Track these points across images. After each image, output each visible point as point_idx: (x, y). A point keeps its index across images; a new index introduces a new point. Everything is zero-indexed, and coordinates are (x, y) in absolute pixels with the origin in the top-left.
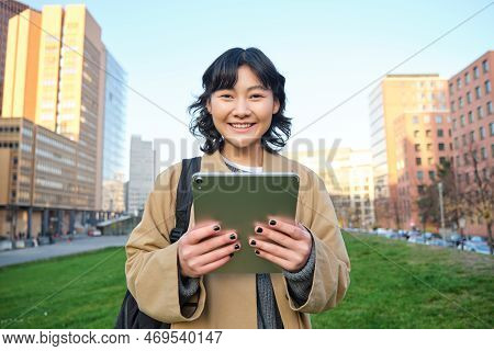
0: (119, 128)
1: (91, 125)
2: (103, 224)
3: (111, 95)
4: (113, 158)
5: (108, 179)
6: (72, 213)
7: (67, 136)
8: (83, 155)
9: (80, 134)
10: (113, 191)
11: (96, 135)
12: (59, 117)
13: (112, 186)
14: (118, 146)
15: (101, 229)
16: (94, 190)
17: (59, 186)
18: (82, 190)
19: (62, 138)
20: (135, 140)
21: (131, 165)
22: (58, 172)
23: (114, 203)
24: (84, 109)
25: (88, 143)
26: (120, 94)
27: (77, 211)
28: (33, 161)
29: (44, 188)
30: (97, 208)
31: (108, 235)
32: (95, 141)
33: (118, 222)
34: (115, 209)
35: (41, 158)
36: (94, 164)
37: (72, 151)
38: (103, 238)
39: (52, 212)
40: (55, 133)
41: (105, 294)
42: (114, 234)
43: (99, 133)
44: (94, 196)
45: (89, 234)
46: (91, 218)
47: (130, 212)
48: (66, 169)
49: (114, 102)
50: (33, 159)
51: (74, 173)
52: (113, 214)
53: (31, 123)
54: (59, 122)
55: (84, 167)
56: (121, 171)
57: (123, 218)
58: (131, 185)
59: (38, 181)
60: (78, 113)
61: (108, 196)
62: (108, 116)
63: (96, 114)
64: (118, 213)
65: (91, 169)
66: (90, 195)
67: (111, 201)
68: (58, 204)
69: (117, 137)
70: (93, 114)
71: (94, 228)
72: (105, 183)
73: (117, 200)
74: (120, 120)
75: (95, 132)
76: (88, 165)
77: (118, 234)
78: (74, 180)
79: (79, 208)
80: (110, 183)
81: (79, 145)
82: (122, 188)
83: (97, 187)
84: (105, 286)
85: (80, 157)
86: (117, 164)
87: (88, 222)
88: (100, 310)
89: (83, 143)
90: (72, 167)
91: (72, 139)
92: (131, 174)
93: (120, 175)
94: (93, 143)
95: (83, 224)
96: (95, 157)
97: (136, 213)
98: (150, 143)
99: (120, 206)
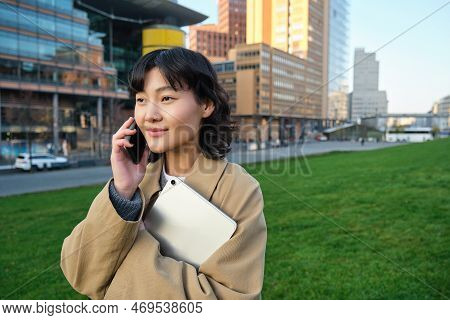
0: (343, 43)
1: (318, 43)
2: (329, 131)
3: (335, 12)
4: (338, 71)
5: (333, 91)
6: (302, 121)
7: (296, 55)
8: (311, 70)
9: (309, 52)
10: (338, 101)
11: (322, 51)
12: (290, 38)
13: (336, 97)
14: (342, 60)
15: (327, 135)
16: (321, 101)
17: (291, 98)
18: (310, 101)
19: (293, 57)
20: (359, 53)
21: (355, 77)
22: (291, 87)
23: (339, 112)
24: (311, 28)
25: (316, 60)
26: (345, 10)
27: (306, 120)
28: (271, 78)
29: (281, 100)
30: (324, 117)
31: (333, 140)
32: (321, 57)
33: (342, 130)
34: (339, 118)
35: (277, 75)
36: (320, 78)
37: (302, 67)
38: (330, 143)
39: (287, 120)
40: (287, 53)
41: (321, 201)
42: (338, 140)
43: (325, 50)
44: (320, 106)
45: (317, 139)
46: (319, 125)
47: (353, 120)
48: (298, 84)
49: (338, 18)
50: (270, 76)
51: (304, 87)
52: (337, 122)
53: (268, 46)
54: (291, 43)
55: (312, 81)
56: (344, 83)
57: (346, 125)
58: (354, 96)
59: (275, 95)
60: (306, 33)
61: (333, 106)
62: (333, 33)
63: (322, 32)
64: (343, 121)
65: (318, 83)
66: (316, 105)
67: (336, 110)
68: (291, 113)
69: (341, 51)
70: (318, 32)
71: (321, 134)
72: (331, 95)
73: (341, 109)
74: (344, 35)
75: (321, 48)
76: (315, 79)
77: (342, 140)
78: (304, 93)
79: (309, 117)
80: (335, 94)
81: (308, 62)
82: (346, 99)
83: (324, 99)
84: (322, 192)
85: (308, 73)
86: (342, 77)
87: (316, 128)
88: (313, 218)
89: (311, 60)
90: (301, 81)
91: (302, 56)
92: (355, 85)
93: (346, 87)
94: (319, 59)
95: (312, 131)
96: (321, 71)
97: (359, 121)
98: (373, 54)
99: (344, 114)
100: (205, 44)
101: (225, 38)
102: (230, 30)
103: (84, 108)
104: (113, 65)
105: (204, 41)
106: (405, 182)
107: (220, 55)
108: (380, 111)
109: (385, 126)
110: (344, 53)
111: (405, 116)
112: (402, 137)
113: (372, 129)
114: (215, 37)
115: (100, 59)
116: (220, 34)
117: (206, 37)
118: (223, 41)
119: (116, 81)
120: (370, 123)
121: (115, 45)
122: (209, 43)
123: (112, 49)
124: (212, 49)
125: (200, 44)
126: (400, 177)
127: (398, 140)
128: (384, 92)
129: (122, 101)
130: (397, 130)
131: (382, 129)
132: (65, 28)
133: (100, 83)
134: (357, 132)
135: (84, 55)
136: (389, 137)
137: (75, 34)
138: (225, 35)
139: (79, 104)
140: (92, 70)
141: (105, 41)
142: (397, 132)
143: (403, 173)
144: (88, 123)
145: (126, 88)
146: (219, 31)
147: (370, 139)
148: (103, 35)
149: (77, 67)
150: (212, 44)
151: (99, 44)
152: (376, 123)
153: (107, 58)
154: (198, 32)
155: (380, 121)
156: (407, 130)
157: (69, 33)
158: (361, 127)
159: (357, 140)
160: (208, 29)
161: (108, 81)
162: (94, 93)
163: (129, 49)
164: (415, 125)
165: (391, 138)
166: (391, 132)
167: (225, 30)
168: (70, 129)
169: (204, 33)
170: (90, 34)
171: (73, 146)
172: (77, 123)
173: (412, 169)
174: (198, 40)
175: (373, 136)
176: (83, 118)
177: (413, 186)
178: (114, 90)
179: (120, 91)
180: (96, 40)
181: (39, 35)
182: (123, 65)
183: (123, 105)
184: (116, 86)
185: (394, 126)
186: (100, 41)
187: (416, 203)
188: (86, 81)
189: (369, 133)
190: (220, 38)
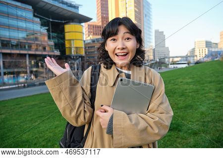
0: (150, 28)
3: (146, 15)
4: (148, 40)
5: (146, 48)
10: (149, 52)
14: (150, 35)
20: (157, 32)
21: (155, 42)
23: (150, 57)
26: (149, 14)
33: (151, 64)
34: (150, 59)
47: (156, 60)
49: (147, 18)
52: (149, 61)
56: (151, 44)
57: (153, 62)
58: (156, 49)
61: (147, 54)
62: (145, 24)
63: (141, 24)
67: (148, 56)
69: (149, 31)
73: (150, 55)
74: (150, 24)
80: (148, 49)
82: (152, 51)
86: (150, 42)
93: (151, 46)
97: (158, 60)
98: (163, 32)
99: (152, 57)
100: (92, 30)
101: (100, 28)
102: (102, 24)
103: (40, 60)
104: (52, 41)
105: (91, 29)
106: (173, 83)
107: (98, 35)
108: (166, 55)
109: (169, 61)
110: (150, 32)
111: (177, 57)
112: (175, 66)
113: (163, 63)
114: (96, 27)
115: (46, 39)
116: (98, 26)
117: (92, 27)
118: (99, 29)
119: (54, 47)
120: (163, 60)
121: (52, 32)
122: (93, 30)
123: (51, 34)
124: (95, 32)
125: (90, 30)
126: (172, 82)
127: (174, 67)
128: (168, 48)
129: (57, 56)
130: (174, 63)
131: (168, 63)
132: (30, 26)
133: (47, 49)
134: (157, 65)
135: (39, 37)
136: (170, 66)
137: (35, 28)
138: (100, 26)
139: (38, 58)
140: (43, 43)
141: (48, 30)
142: (173, 64)
143: (173, 80)
144: (42, 66)
145: (58, 50)
146: (97, 24)
147: (163, 67)
148: (47, 28)
149: (36, 42)
150: (95, 30)
151: (45, 32)
152: (165, 60)
153: (49, 38)
154: (89, 25)
155: (167, 60)
156: (177, 63)
157: (32, 28)
158: (159, 62)
159: (157, 68)
160: (93, 24)
161: (50, 48)
162: (44, 53)
163: (58, 33)
164: (181, 61)
165: (171, 66)
166: (171, 64)
167: (100, 24)
168: (35, 69)
169: (91, 25)
170: (41, 28)
171: (36, 77)
172: (37, 66)
173: (177, 78)
174: (89, 29)
175: (164, 66)
176: (40, 64)
177: (177, 85)
178: (53, 51)
179: (56, 52)
180: (44, 30)
181: (18, 29)
182: (56, 41)
183: (57, 58)
184: (54, 50)
185: (172, 61)
186: (46, 30)
187: (176, 91)
188: (41, 48)
189: (162, 65)
190: (98, 27)
